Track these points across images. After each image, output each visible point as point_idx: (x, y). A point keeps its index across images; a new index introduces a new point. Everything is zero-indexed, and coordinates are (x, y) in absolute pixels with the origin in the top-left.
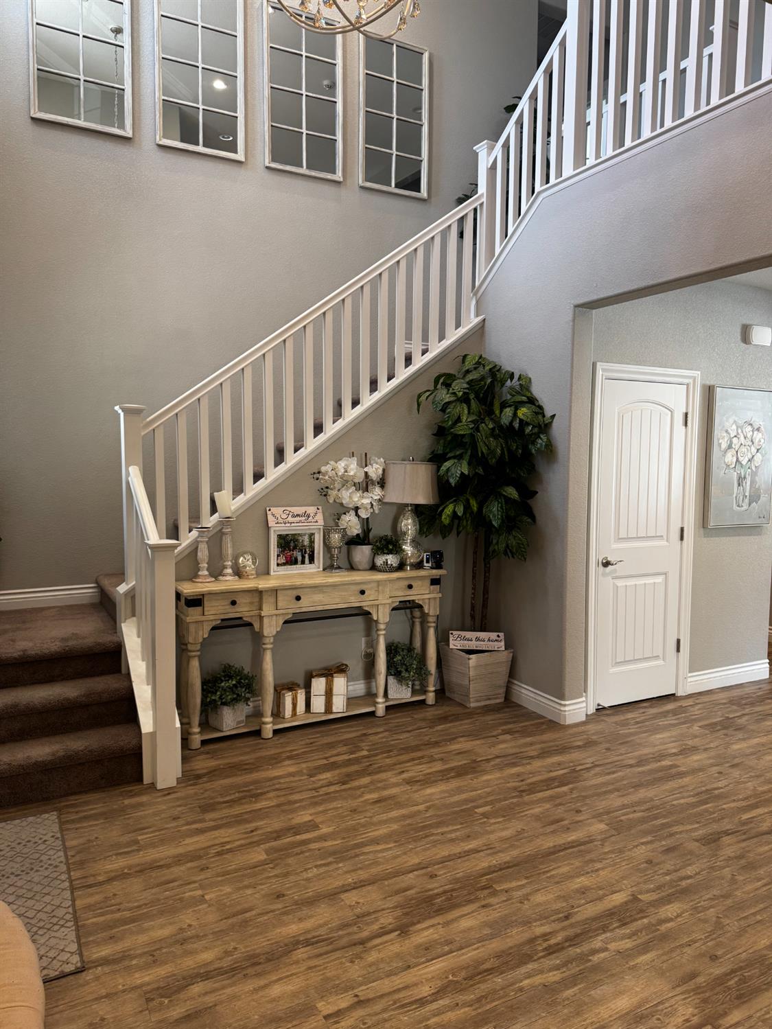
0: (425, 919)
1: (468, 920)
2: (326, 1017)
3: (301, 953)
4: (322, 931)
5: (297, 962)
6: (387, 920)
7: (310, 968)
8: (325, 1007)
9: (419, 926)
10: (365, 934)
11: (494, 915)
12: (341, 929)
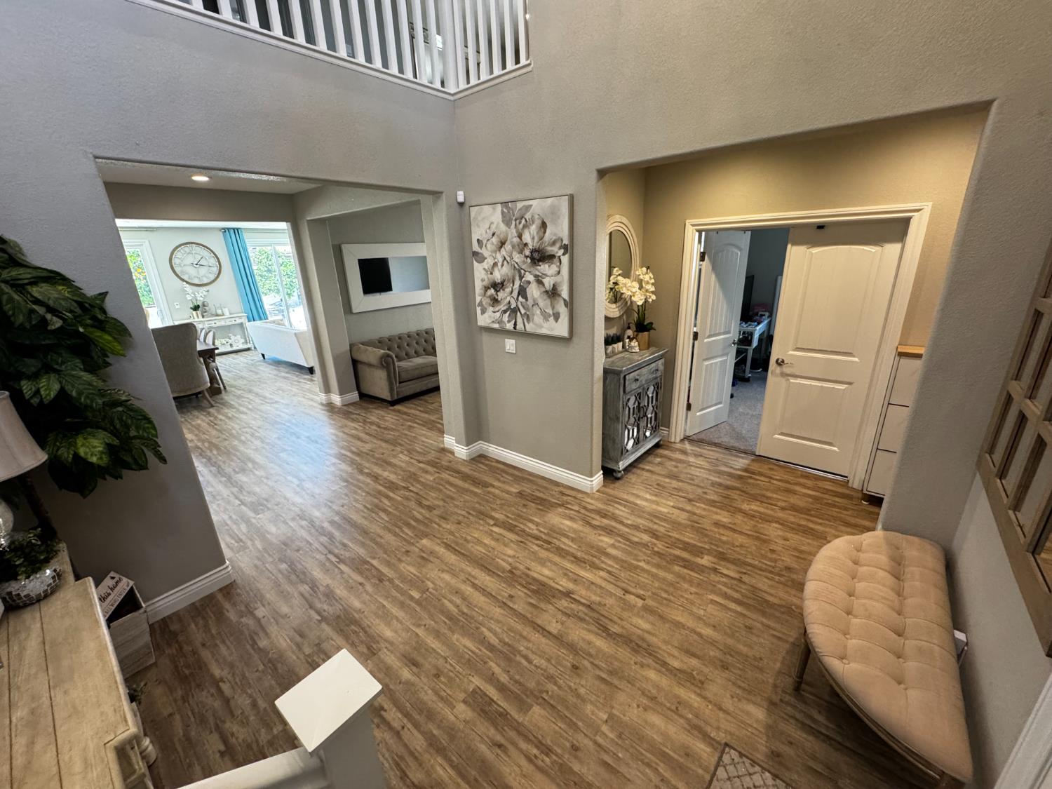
0: (553, 588)
2: (644, 600)
3: (615, 629)
4: (593, 628)
5: (623, 627)
7: (622, 620)
8: (640, 603)
9: (560, 588)
10: (581, 608)
12: (585, 620)
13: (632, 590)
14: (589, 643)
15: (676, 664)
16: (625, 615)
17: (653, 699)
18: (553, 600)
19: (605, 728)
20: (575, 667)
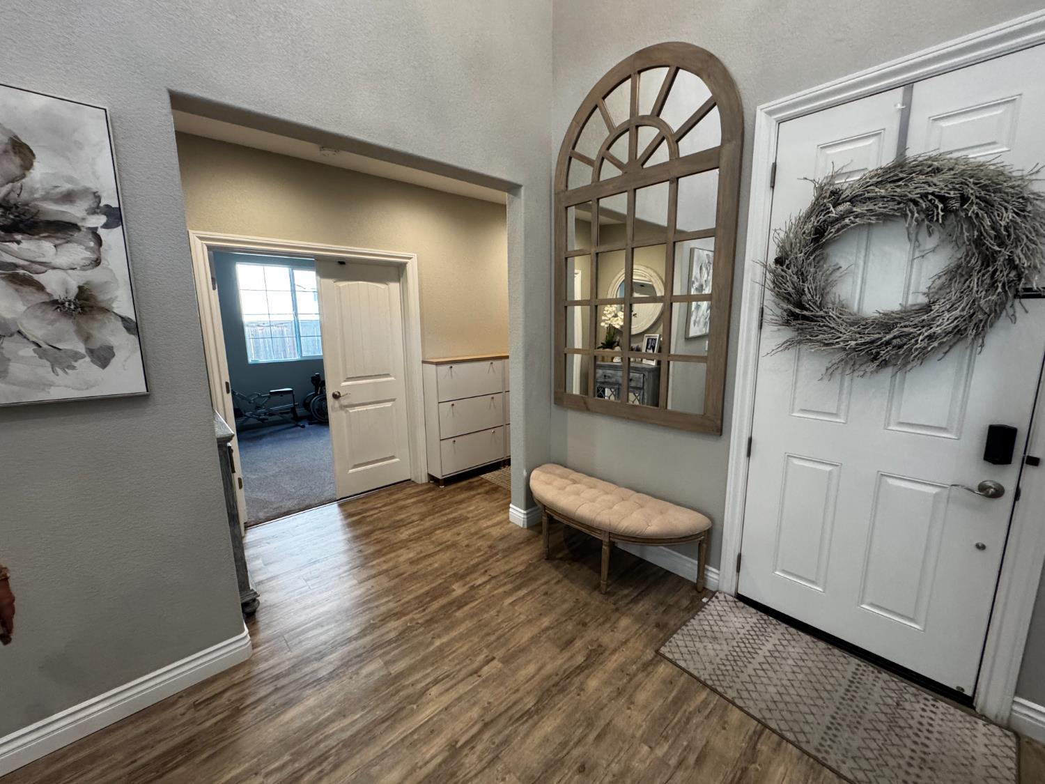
13: (475, 665)
15: (581, 659)
16: (511, 684)
17: (620, 692)
18: (460, 777)
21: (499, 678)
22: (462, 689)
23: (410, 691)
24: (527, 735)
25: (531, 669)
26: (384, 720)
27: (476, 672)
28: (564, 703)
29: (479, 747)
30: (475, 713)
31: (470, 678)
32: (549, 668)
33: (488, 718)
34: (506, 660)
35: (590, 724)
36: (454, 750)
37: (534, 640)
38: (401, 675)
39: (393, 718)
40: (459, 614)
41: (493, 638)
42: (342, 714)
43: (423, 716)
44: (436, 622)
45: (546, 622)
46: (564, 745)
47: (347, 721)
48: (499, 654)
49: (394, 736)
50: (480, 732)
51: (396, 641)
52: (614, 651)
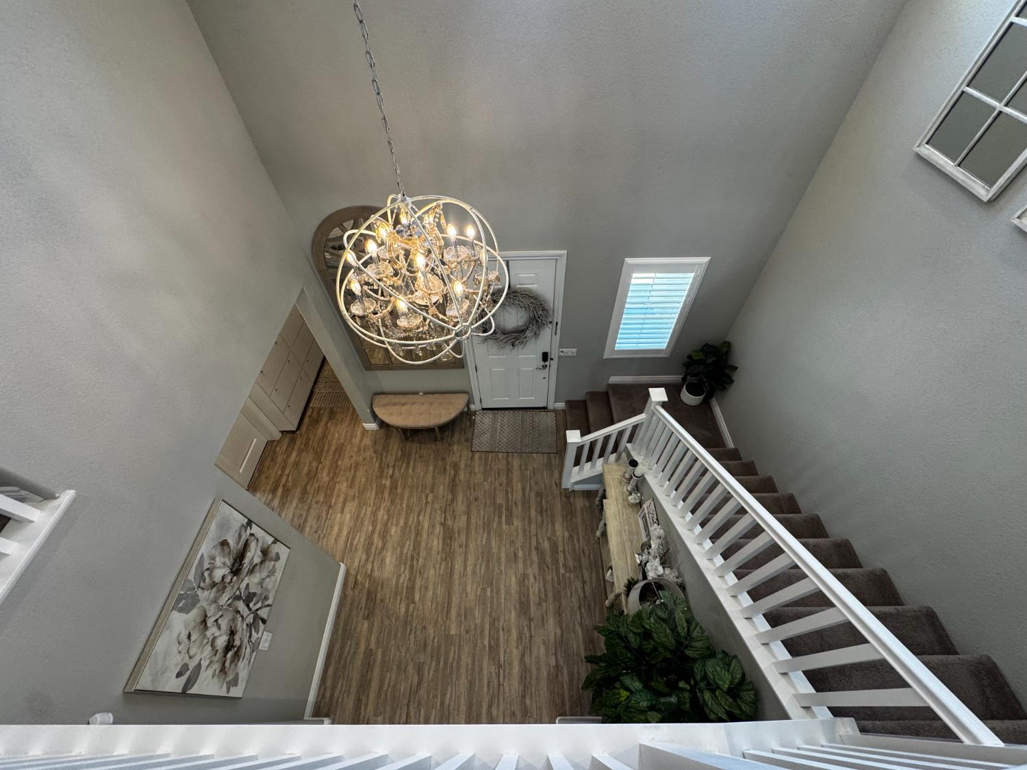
0: (443, 532)
1: (436, 544)
3: (450, 497)
4: (454, 504)
5: (447, 495)
6: (449, 522)
7: (443, 497)
8: (430, 495)
9: (442, 530)
11: (434, 552)
12: (452, 509)
13: (425, 501)
14: (462, 501)
15: (453, 472)
16: (440, 496)
17: (470, 473)
18: (451, 527)
19: (489, 480)
20: (476, 500)
21: (435, 498)
22: (428, 510)
23: (414, 525)
24: (457, 504)
25: (442, 487)
26: (417, 536)
27: (427, 503)
28: (459, 489)
29: (449, 518)
30: (439, 512)
31: (427, 506)
32: (446, 483)
33: (443, 510)
34: (432, 491)
35: (470, 488)
36: (443, 524)
37: (434, 478)
38: (406, 524)
39: (418, 534)
40: (399, 490)
41: (420, 488)
42: (403, 547)
43: (426, 525)
44: (395, 500)
45: (431, 468)
46: (467, 499)
47: (407, 546)
48: (428, 491)
49: (424, 536)
50: (445, 515)
51: (390, 517)
52: (460, 461)
